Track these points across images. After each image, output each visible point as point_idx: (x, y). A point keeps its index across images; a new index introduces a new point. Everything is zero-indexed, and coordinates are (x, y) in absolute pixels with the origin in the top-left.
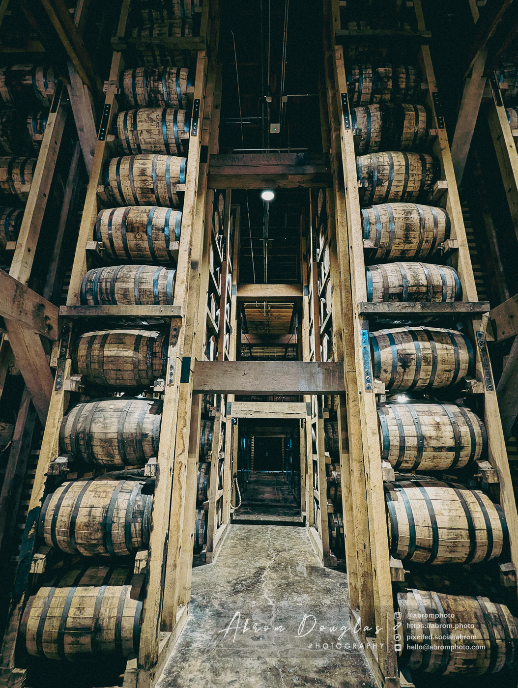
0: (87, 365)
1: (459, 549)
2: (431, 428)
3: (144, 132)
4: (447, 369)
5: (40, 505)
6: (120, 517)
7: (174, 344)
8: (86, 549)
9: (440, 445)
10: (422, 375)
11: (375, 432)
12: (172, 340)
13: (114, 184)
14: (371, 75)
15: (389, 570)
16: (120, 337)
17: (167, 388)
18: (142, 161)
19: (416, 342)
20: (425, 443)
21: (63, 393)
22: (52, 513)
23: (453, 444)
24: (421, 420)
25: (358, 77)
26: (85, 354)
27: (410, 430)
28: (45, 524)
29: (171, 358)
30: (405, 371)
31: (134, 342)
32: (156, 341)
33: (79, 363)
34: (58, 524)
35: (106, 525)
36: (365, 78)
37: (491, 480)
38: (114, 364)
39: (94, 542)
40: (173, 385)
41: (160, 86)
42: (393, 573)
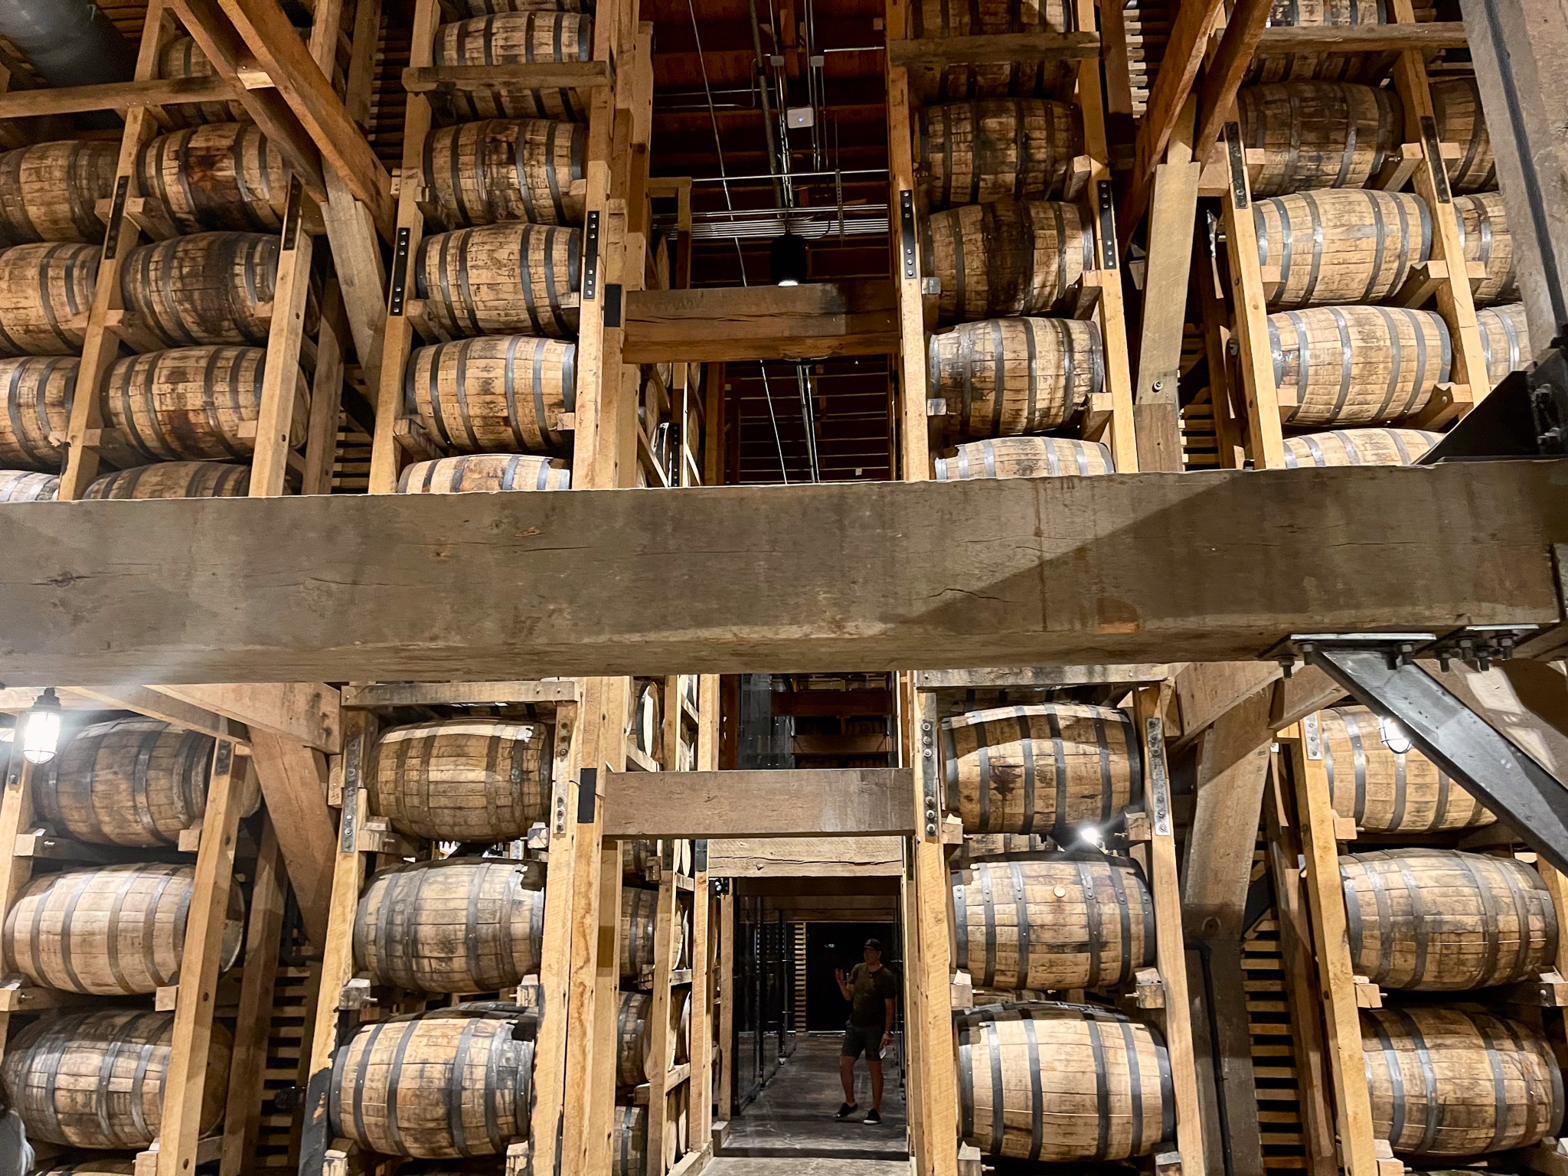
0: (397, 799)
1: (1080, 1130)
2: (1045, 908)
3: (484, 289)
4: (1086, 793)
5: (330, 1065)
6: (476, 1080)
7: (564, 754)
8: (416, 1140)
9: (1061, 940)
10: (1039, 805)
11: (940, 916)
12: (559, 747)
13: (427, 410)
14: (970, 137)
15: (954, 1163)
16: (458, 742)
17: (553, 841)
18: (482, 363)
19: (1026, 741)
20: (1033, 937)
21: (356, 855)
22: (354, 1075)
23: (1086, 938)
24: (1029, 893)
25: (941, 140)
26: (393, 778)
27: (1006, 912)
28: (342, 1096)
29: (560, 781)
30: (1004, 799)
31: (485, 751)
32: (528, 749)
33: (381, 797)
34: (365, 1095)
35: (451, 1093)
36: (958, 143)
37: (1149, 1004)
38: (450, 797)
39: (431, 1125)
40: (564, 835)
41: (513, 174)
42: (962, 1169)
